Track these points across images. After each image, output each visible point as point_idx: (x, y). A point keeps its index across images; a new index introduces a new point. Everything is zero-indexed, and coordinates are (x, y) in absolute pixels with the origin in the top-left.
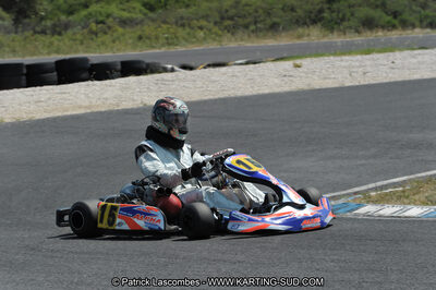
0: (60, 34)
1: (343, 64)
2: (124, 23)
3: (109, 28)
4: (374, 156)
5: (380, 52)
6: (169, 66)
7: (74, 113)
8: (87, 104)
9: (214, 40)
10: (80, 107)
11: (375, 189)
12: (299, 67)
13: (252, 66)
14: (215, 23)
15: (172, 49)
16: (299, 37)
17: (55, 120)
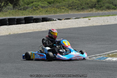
0: (25, 10)
1: (102, 19)
2: (42, 7)
3: (38, 8)
4: (111, 44)
5: (112, 16)
6: (55, 19)
7: (29, 32)
8: (33, 29)
9: (67, 12)
10: (31, 30)
11: (111, 53)
12: (90, 20)
13: (77, 19)
14: (67, 7)
15: (56, 15)
16: (90, 11)
17: (24, 33)
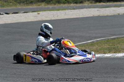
1: (52, 13)
5: (62, 10)
6: (2, 13)
9: (14, 6)
12: (39, 14)
13: (26, 13)
14: (15, 1)
15: (3, 8)
16: (39, 5)
